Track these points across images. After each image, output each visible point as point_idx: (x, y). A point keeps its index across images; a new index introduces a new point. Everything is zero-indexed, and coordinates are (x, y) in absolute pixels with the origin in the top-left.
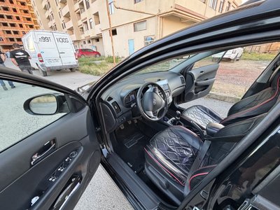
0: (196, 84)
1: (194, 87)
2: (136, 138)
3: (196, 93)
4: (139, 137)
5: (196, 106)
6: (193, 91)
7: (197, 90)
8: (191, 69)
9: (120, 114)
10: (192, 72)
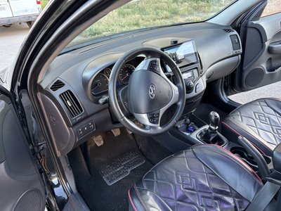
0: (270, 50)
1: (265, 56)
2: (128, 166)
3: (271, 69)
4: (134, 164)
5: (264, 100)
6: (264, 66)
7: (274, 64)
8: (258, 16)
9: (78, 117)
10: (262, 23)
